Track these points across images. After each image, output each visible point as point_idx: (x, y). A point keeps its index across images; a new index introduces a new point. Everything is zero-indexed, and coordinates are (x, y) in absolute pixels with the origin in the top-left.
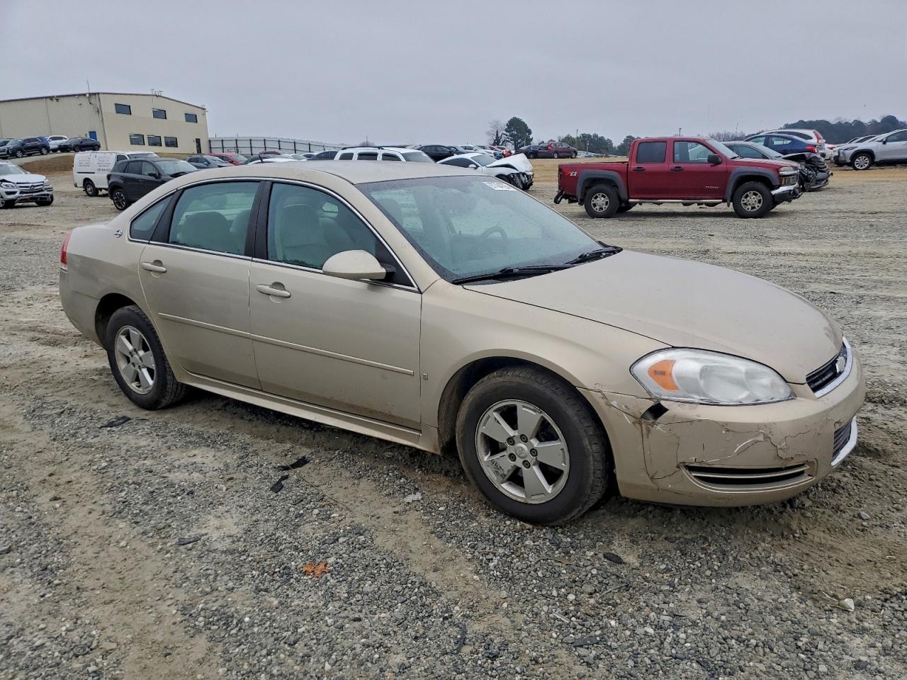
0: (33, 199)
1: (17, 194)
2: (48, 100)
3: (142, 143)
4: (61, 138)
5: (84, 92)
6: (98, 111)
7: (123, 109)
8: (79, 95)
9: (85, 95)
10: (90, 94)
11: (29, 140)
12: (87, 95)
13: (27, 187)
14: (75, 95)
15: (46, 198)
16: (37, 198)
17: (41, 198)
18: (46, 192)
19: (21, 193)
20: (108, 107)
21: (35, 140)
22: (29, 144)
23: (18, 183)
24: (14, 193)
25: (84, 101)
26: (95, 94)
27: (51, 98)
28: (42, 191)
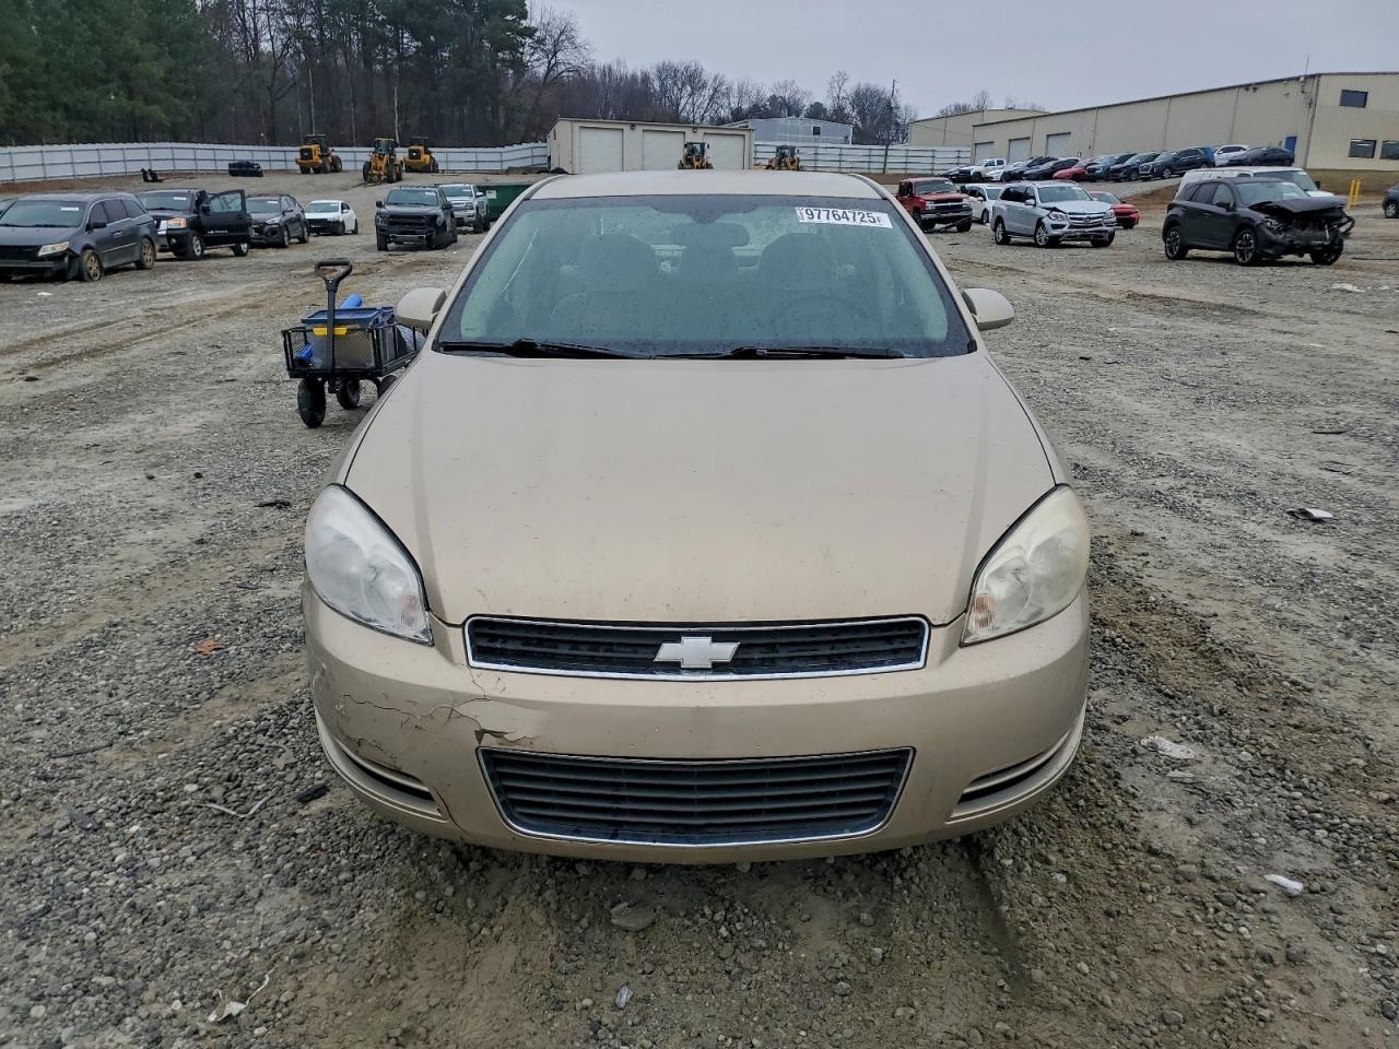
0: (1085, 237)
1: (1065, 229)
2: (1242, 90)
3: (1370, 155)
4: (1239, 149)
5: (1297, 75)
6: (1310, 104)
7: (1354, 100)
8: (1289, 79)
9: (1298, 79)
10: (1307, 77)
11: (1187, 153)
12: (1302, 79)
13: (1081, 219)
14: (1282, 80)
15: (1101, 236)
16: (1089, 236)
17: (1096, 236)
18: (1105, 228)
19: (1071, 227)
20: (1330, 95)
21: (1196, 152)
22: (1185, 159)
23: (1070, 214)
24: (1063, 226)
25: (1294, 88)
26: (1313, 76)
27: (1247, 87)
28: (1101, 225)
